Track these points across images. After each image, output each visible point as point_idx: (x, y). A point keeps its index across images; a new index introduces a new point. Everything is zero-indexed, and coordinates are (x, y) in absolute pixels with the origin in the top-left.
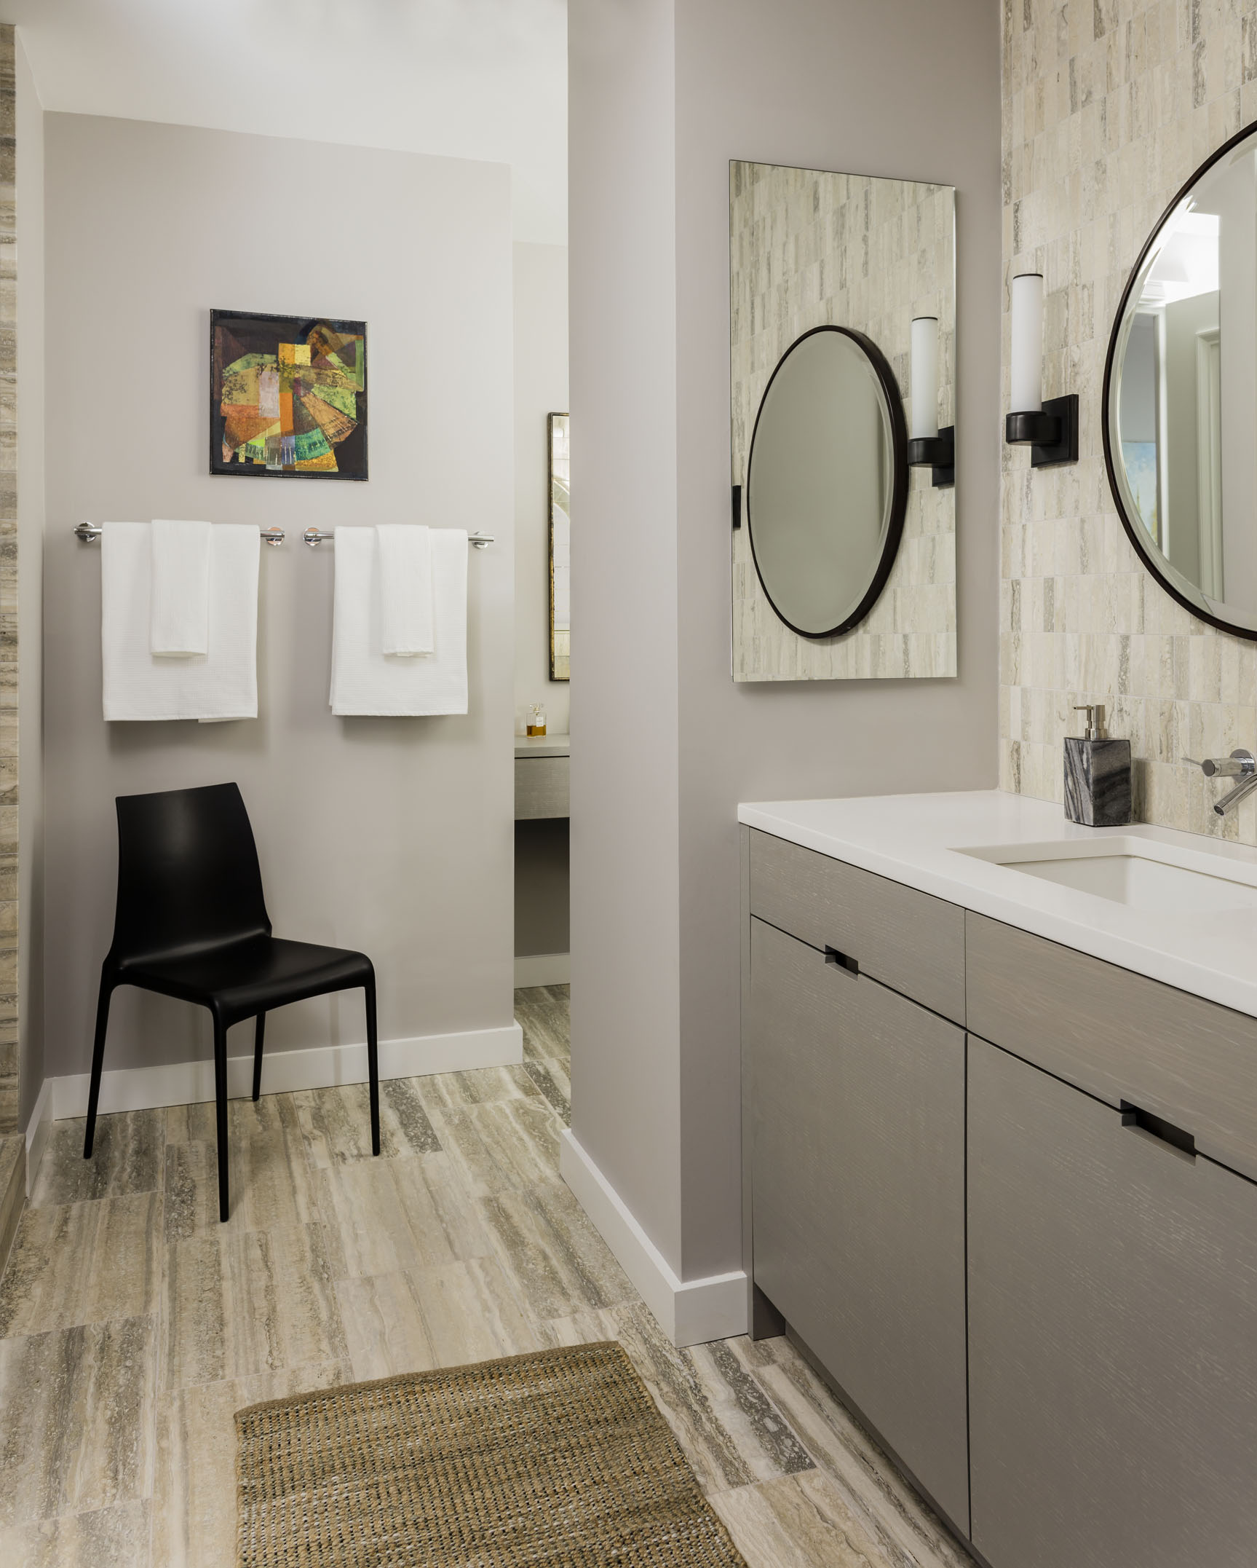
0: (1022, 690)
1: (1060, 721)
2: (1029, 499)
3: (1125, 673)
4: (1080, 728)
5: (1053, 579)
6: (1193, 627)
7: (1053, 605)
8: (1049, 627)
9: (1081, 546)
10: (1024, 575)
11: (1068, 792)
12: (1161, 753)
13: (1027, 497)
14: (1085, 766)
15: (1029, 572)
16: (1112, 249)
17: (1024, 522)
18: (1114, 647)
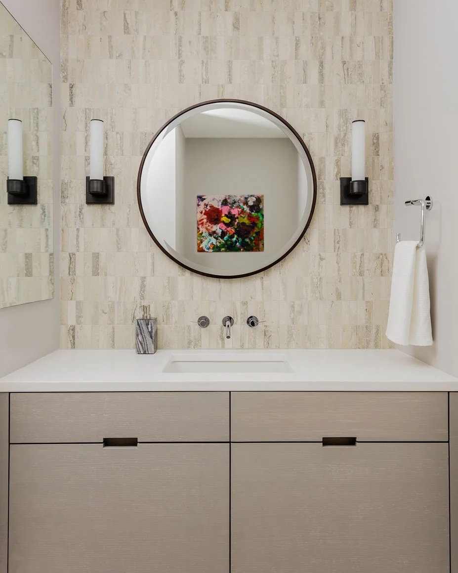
0: (77, 302)
1: (103, 314)
2: (81, 217)
3: (144, 292)
4: (139, 315)
5: (98, 253)
6: (179, 273)
7: (98, 264)
8: (96, 273)
9: (117, 240)
10: (78, 251)
11: (139, 342)
12: (163, 321)
13: (80, 216)
14: (150, 330)
15: (82, 249)
16: (134, 122)
17: (77, 227)
18: (137, 282)
